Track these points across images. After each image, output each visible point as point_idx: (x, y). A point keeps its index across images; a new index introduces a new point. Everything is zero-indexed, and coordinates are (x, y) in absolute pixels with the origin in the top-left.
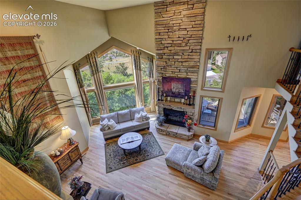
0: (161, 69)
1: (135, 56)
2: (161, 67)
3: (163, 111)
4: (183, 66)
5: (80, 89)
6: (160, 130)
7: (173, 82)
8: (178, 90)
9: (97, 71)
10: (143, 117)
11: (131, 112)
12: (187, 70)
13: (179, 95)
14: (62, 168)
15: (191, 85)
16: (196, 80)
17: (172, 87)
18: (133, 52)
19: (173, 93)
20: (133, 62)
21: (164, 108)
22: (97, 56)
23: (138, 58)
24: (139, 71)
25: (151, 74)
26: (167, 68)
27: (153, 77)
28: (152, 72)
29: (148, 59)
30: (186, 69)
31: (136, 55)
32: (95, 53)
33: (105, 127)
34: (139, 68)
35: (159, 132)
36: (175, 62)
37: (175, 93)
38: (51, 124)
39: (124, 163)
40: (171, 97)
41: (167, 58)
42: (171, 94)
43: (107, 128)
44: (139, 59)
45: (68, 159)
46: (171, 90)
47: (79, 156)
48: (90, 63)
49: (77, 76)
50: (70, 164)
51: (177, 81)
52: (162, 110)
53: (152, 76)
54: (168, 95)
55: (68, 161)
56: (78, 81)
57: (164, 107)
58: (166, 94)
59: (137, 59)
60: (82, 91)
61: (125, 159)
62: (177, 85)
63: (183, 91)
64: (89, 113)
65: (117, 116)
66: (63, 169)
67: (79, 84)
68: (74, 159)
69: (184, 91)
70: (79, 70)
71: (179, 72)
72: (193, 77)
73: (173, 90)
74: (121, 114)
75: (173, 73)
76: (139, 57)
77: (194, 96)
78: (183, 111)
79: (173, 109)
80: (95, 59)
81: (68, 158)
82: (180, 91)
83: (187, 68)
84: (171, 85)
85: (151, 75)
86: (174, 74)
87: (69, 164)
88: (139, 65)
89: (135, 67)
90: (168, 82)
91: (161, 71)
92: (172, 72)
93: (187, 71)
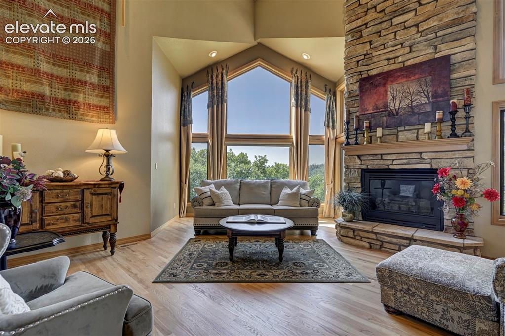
0: (358, 62)
1: (298, 79)
2: (357, 59)
3: (359, 181)
4: (421, 32)
5: (182, 127)
6: (351, 234)
7: (392, 81)
8: (408, 102)
9: (220, 99)
10: (303, 197)
11: (273, 186)
12: (437, 37)
13: (413, 113)
14: (48, 220)
15: (454, 76)
16: (468, 55)
17: (390, 97)
18: (294, 72)
19: (391, 114)
20: (293, 90)
21: (362, 170)
22: (227, 72)
23: (304, 84)
24: (303, 110)
25: (331, 120)
26: (374, 55)
27: (333, 128)
28: (332, 118)
29: (324, 90)
30: (434, 35)
31: (300, 77)
32: (224, 67)
33: (203, 196)
34: (303, 104)
35: (345, 239)
36: (395, 32)
37: (397, 113)
38: (82, 111)
39: (220, 274)
40: (387, 127)
41: (374, 31)
42: (385, 118)
43: (206, 201)
44: (307, 87)
45: (74, 206)
46: (386, 106)
47: (109, 218)
48: (212, 84)
49: (184, 103)
50: (74, 224)
51: (403, 76)
52: (357, 175)
53: (331, 124)
54: (375, 124)
55: (74, 210)
56: (182, 113)
57: (364, 167)
58: (370, 123)
59: (301, 86)
60: (184, 132)
61: (227, 267)
62: (406, 87)
63: (424, 100)
64: (185, 184)
65: (239, 187)
66: (49, 225)
67: (182, 118)
68: (92, 221)
69: (428, 98)
70: (190, 93)
71: (410, 52)
72: (456, 51)
73: (392, 104)
74: (248, 184)
75: (392, 61)
76: (307, 82)
77: (468, 105)
78: (428, 166)
79: (391, 167)
80: (222, 78)
81: (78, 204)
82: (414, 104)
83: (436, 33)
84: (386, 92)
85: (330, 122)
86: (395, 63)
87: (72, 224)
88: (305, 98)
89: (297, 100)
90: (376, 87)
91: (358, 66)
92: (388, 60)
93: (435, 42)
